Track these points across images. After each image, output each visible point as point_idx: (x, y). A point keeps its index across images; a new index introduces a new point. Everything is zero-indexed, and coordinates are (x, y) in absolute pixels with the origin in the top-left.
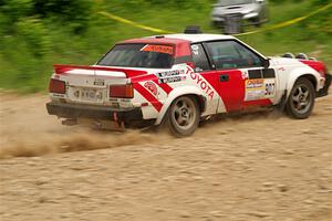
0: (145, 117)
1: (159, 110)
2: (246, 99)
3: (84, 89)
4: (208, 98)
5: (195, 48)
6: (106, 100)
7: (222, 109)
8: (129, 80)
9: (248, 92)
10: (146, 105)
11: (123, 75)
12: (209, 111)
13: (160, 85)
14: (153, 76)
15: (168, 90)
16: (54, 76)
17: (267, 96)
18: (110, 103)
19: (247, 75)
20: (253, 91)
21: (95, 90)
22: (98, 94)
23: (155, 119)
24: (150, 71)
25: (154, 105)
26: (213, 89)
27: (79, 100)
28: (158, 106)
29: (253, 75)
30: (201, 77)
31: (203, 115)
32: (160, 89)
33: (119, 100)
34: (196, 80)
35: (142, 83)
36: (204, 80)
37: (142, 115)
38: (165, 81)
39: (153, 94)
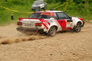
0: (44, 31)
3: (28, 24)
4: (58, 27)
5: (55, 14)
6: (34, 27)
8: (41, 22)
9: (67, 25)
11: (39, 20)
12: (58, 30)
14: (46, 21)
15: (49, 24)
16: (18, 21)
17: (71, 27)
18: (35, 28)
20: (68, 25)
21: (31, 24)
22: (32, 25)
23: (46, 32)
24: (45, 20)
26: (59, 24)
27: (26, 27)
28: (47, 28)
29: (68, 21)
33: (38, 27)
36: (57, 22)
37: (43, 31)
38: (49, 22)
39: (46, 25)
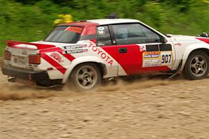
0: (52, 78)
1: (64, 73)
2: (144, 66)
4: (108, 65)
5: (101, 29)
7: (123, 73)
8: (38, 52)
10: (51, 69)
13: (64, 55)
14: (59, 49)
15: (71, 58)
16: (6, 48)
17: (165, 64)
18: (29, 68)
19: (145, 49)
20: (149, 60)
21: (23, 58)
23: (62, 80)
25: (59, 69)
26: (112, 58)
28: (63, 70)
29: (149, 49)
30: (101, 50)
31: (105, 77)
32: (64, 58)
34: (97, 52)
35: (49, 54)
36: (104, 52)
37: (48, 76)
38: (68, 52)
39: (57, 61)
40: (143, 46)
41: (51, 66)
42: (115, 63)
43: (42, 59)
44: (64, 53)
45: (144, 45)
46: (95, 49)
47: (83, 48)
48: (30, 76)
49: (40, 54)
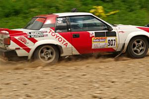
0: (19, 55)
1: (29, 52)
2: (93, 47)
4: (63, 47)
5: (60, 19)
7: (76, 52)
8: (9, 36)
9: (94, 44)
10: (19, 49)
12: (65, 54)
13: (29, 39)
14: (25, 34)
17: (110, 47)
18: (4, 48)
19: (94, 35)
25: (24, 49)
28: (28, 50)
32: (28, 41)
33: (6, 46)
34: (55, 36)
35: (17, 38)
38: (32, 37)
39: (23, 43)
40: (92, 33)
41: (18, 46)
42: (69, 45)
43: (11, 42)
44: (29, 37)
45: (94, 32)
46: (53, 34)
47: (44, 34)
48: (3, 53)
49: (10, 38)
